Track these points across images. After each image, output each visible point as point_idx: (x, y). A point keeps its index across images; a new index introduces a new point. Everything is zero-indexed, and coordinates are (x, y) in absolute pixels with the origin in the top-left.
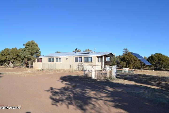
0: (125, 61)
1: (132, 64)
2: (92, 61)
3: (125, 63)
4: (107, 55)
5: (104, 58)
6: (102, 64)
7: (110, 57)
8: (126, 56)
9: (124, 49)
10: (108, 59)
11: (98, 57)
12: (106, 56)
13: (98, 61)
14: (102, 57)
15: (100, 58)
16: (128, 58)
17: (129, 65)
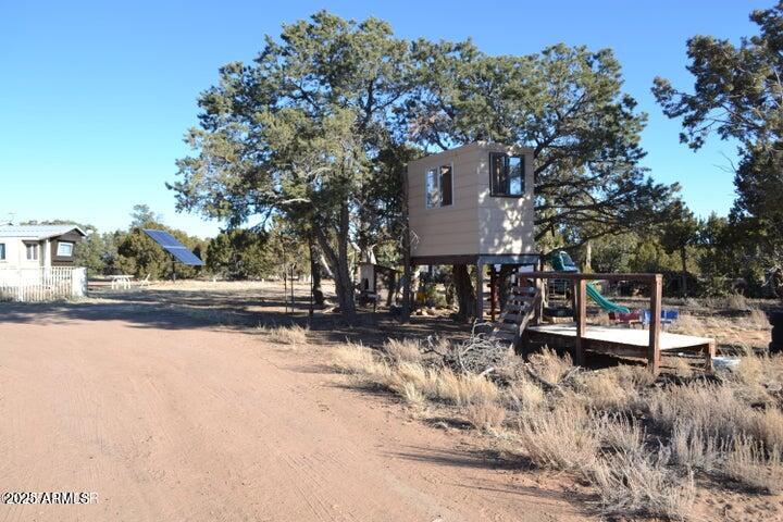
0: (134, 253)
1: (156, 265)
2: (4, 257)
3: (132, 261)
4: (59, 236)
5: (48, 245)
6: (42, 264)
7: (74, 242)
8: (136, 237)
9: (138, 207)
10: (64, 250)
11: (28, 244)
12: (55, 240)
13: (29, 257)
14: (42, 242)
15: (35, 246)
16: (142, 245)
17: (145, 266)
